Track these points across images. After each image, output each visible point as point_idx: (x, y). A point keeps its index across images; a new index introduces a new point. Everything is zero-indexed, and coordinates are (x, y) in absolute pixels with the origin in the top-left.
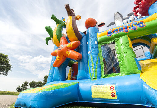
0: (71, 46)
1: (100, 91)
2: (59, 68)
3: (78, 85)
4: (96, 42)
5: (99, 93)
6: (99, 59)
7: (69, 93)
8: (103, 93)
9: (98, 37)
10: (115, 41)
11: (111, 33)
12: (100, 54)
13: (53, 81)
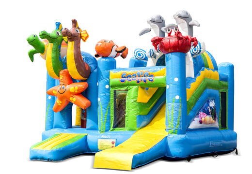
0: (76, 92)
1: (105, 144)
2: (62, 112)
3: (86, 138)
4: (107, 87)
5: (104, 146)
6: (109, 109)
7: (78, 146)
8: (106, 146)
9: (110, 78)
10: (128, 89)
11: (125, 77)
12: (111, 102)
13: (55, 128)
